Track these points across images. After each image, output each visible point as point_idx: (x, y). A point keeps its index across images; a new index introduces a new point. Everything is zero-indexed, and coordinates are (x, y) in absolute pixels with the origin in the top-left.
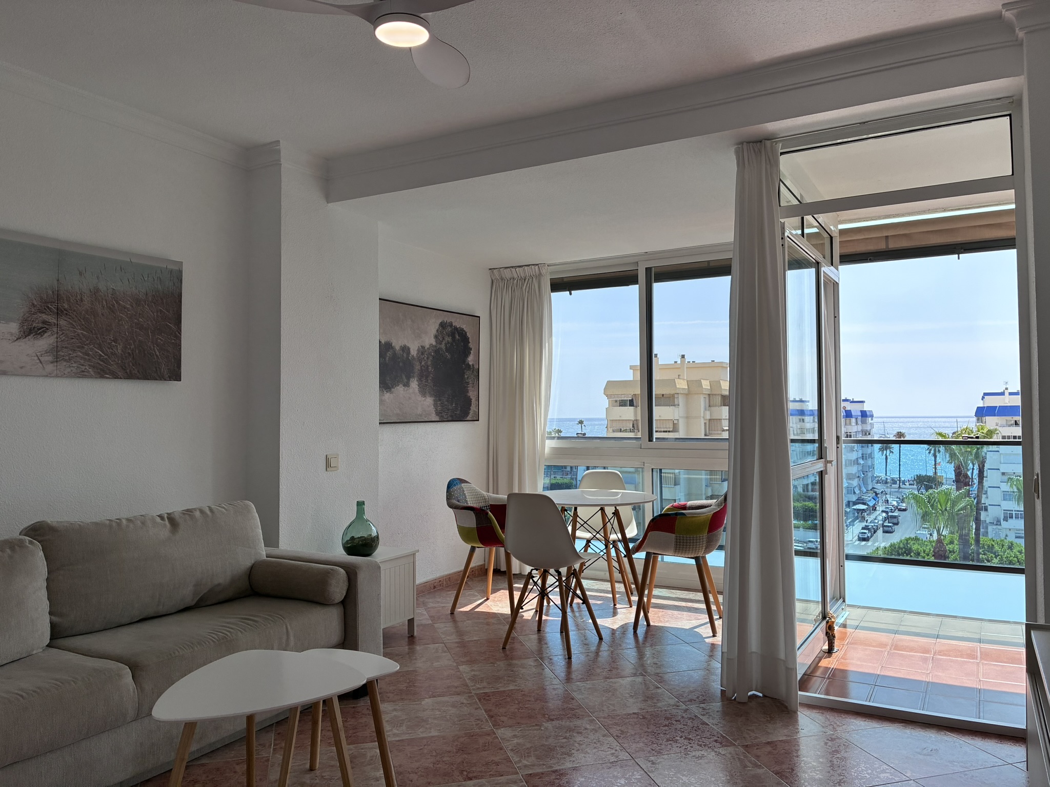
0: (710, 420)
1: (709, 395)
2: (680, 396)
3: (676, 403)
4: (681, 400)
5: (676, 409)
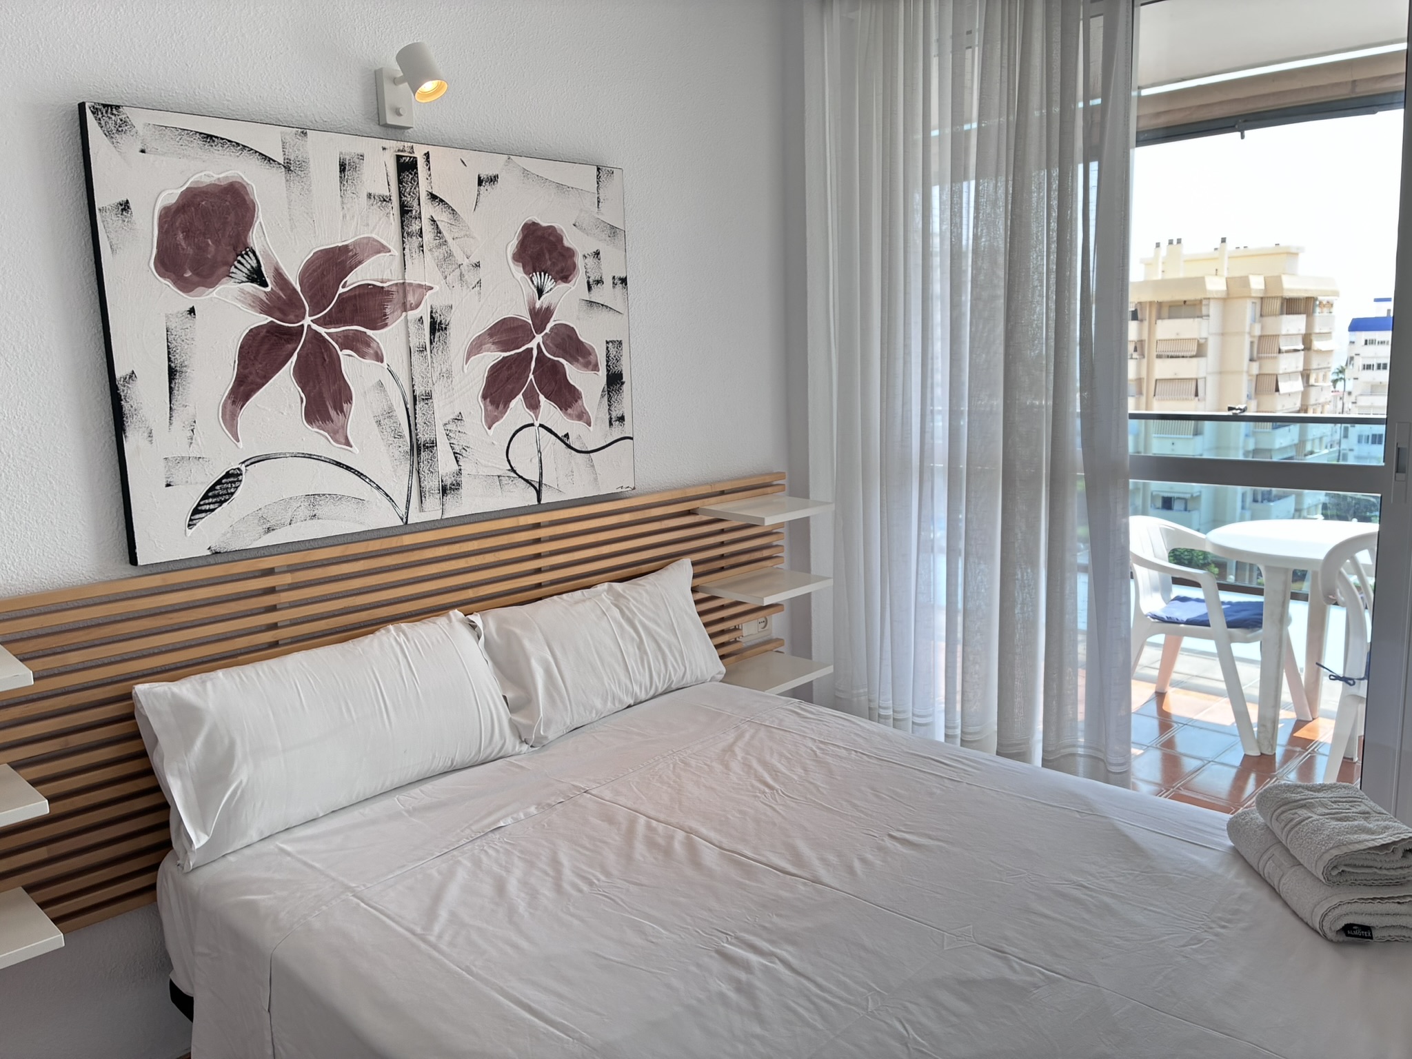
0: (1261, 337)
1: (1262, 298)
2: (1212, 303)
3: (1204, 312)
4: (1213, 310)
5: (1204, 322)
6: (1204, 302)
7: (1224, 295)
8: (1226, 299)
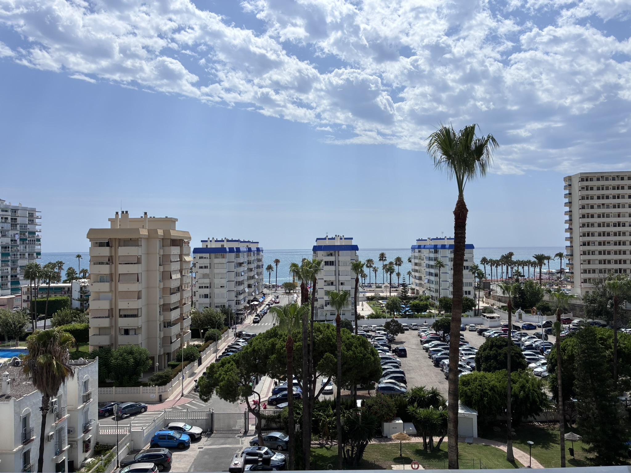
0: (163, 255)
1: (163, 239)
3: (139, 244)
4: (143, 243)
5: (140, 248)
6: (139, 240)
7: (147, 237)
8: (148, 238)
